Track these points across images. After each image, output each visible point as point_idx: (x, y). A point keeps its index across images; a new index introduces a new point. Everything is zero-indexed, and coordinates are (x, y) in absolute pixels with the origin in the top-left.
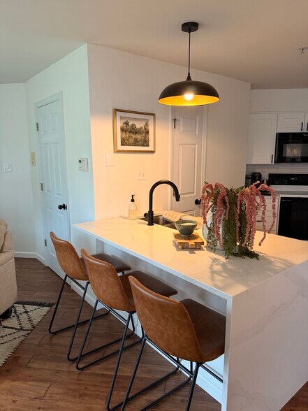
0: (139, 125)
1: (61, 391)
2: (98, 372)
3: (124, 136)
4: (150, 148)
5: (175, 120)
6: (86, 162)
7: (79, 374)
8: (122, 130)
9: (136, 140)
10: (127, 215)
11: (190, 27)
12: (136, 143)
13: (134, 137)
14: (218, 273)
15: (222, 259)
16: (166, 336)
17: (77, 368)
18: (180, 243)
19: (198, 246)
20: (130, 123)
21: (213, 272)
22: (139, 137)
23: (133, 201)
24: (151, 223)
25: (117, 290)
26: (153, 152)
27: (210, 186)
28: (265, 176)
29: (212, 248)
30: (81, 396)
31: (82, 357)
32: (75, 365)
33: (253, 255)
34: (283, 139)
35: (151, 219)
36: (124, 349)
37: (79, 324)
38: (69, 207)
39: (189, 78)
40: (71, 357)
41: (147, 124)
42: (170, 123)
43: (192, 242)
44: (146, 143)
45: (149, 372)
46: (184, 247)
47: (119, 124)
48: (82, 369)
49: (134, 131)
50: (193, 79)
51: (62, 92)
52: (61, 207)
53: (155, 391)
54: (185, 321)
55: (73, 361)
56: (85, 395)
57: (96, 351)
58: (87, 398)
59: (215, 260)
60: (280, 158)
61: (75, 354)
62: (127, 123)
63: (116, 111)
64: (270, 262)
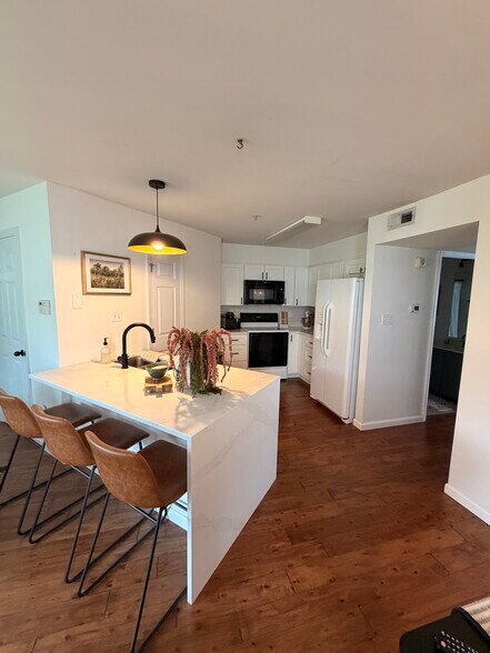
0: (112, 268)
1: (5, 578)
2: (58, 539)
3: (95, 278)
4: (126, 290)
5: (152, 265)
6: (47, 304)
7: (34, 548)
8: (93, 272)
9: (109, 282)
10: (99, 359)
11: (157, 184)
12: (109, 285)
13: (107, 279)
14: (183, 414)
15: (189, 398)
16: (125, 489)
17: (31, 542)
18: (149, 388)
19: (167, 389)
20: (102, 266)
21: (178, 413)
22: (113, 279)
23: (105, 344)
24: (125, 367)
25: (76, 446)
26: (129, 294)
27: (177, 331)
28: (237, 316)
29: (181, 388)
30: (32, 576)
31: (37, 527)
32: (28, 538)
33: (217, 391)
34: (250, 285)
35: (125, 361)
36: (86, 508)
37: (33, 489)
38: (29, 352)
39: (158, 230)
40: (22, 530)
41: (121, 267)
42: (147, 268)
43: (160, 386)
44: (120, 285)
45: (122, 522)
46: (152, 391)
47: (89, 267)
48: (37, 541)
49: (106, 273)
50: (162, 231)
51: (18, 228)
52: (17, 354)
53: (126, 543)
54: (143, 471)
55: (27, 533)
56: (38, 573)
57: (59, 513)
58: (40, 576)
59: (183, 400)
60: (248, 300)
61: (28, 525)
62: (98, 266)
63: (84, 253)
64: (231, 396)
